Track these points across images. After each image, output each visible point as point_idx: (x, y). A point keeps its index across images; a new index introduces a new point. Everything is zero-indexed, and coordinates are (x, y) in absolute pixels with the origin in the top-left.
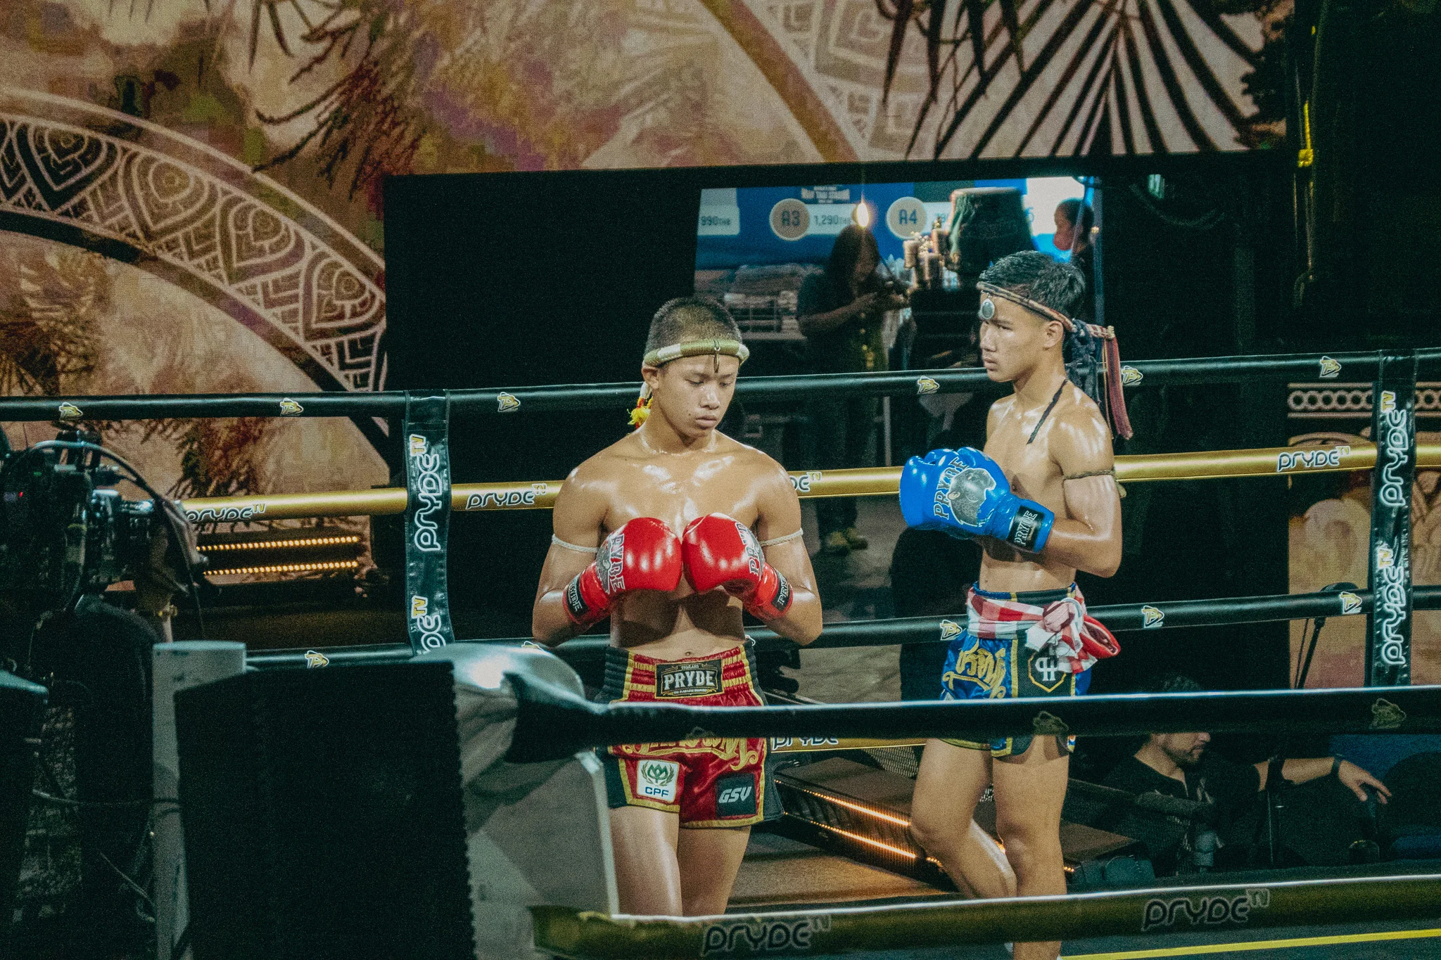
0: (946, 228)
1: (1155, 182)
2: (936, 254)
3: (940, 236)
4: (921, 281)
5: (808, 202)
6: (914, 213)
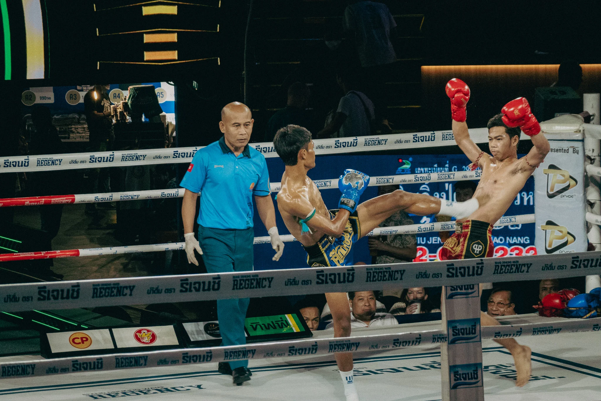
0: (127, 101)
2: (122, 110)
3: (124, 103)
4: (117, 120)
5: (79, 90)
6: (119, 94)
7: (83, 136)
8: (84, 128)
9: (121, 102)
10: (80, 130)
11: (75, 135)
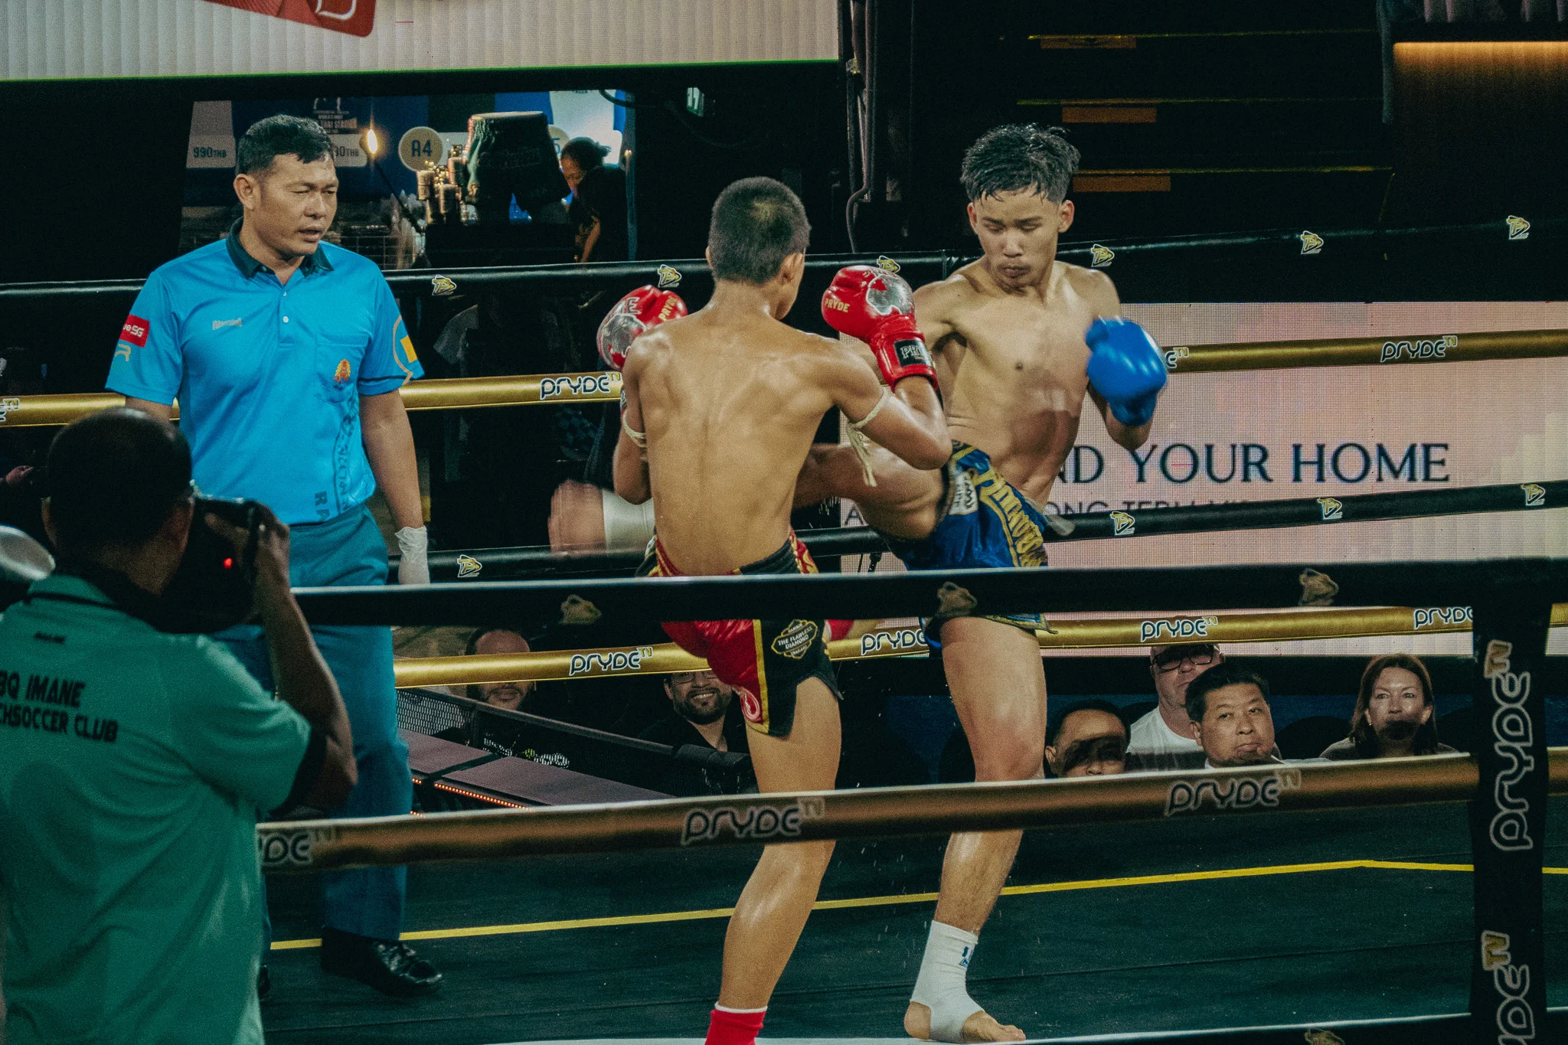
0: (464, 158)
1: (694, 96)
2: (452, 185)
3: (457, 165)
4: (436, 215)
6: (428, 143)
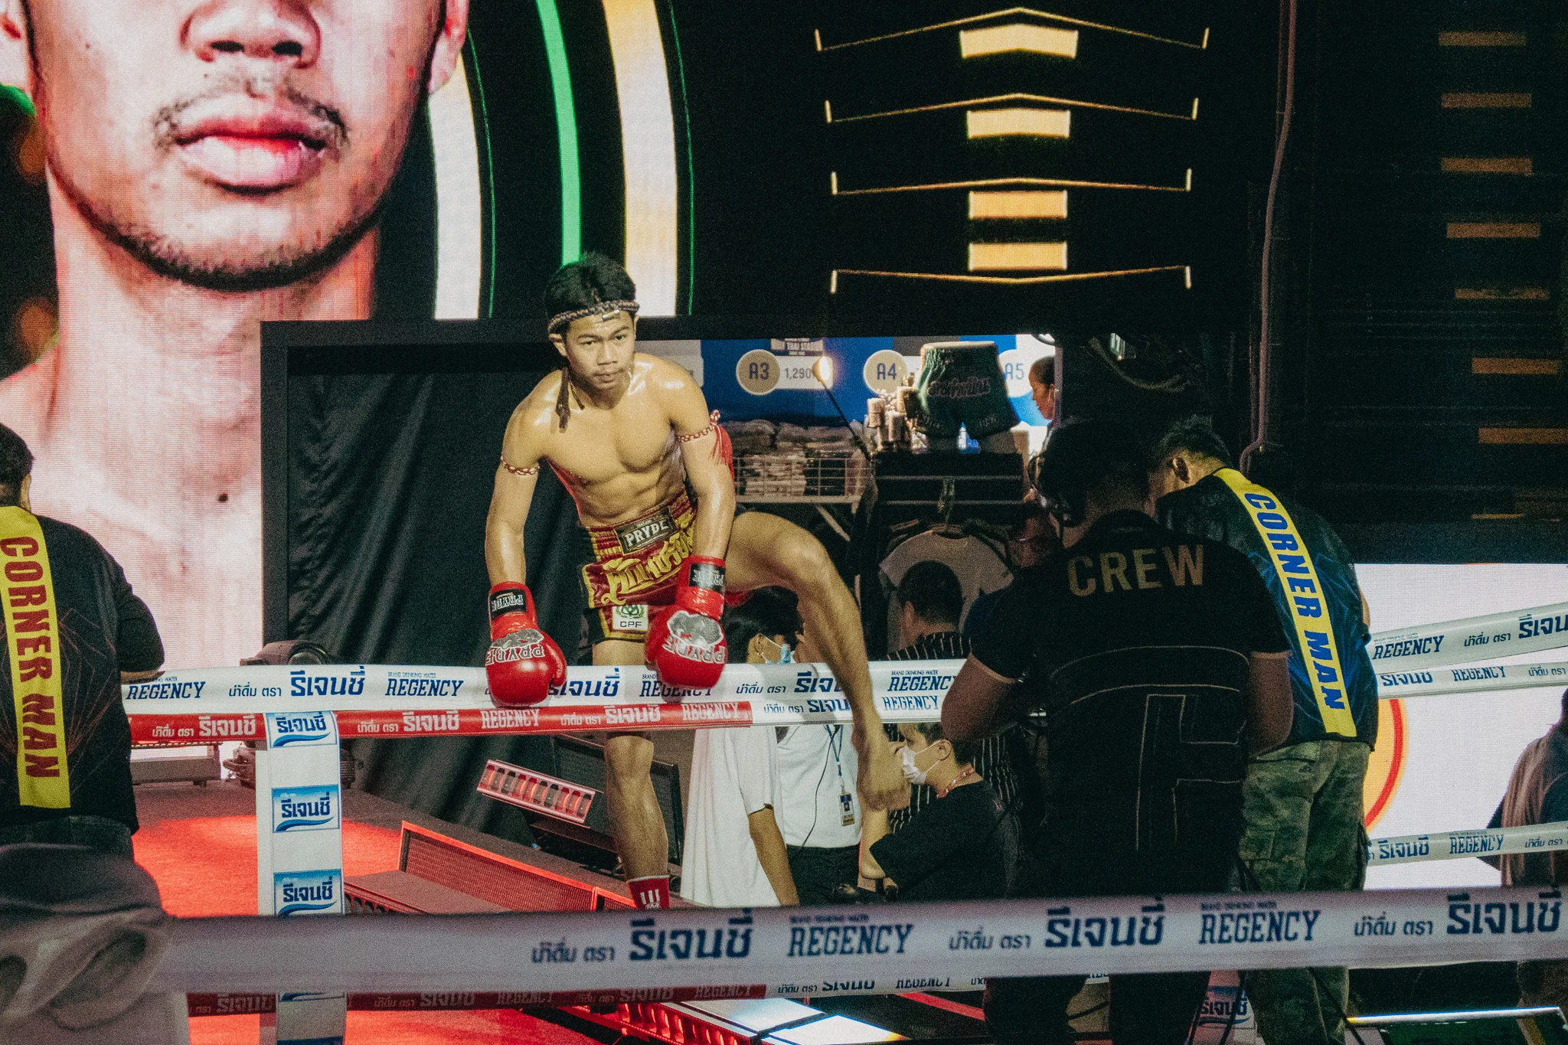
0: (915, 387)
2: (902, 412)
3: (908, 393)
4: (885, 443)
5: (778, 353)
6: (893, 366)
7: (785, 487)
8: (789, 463)
9: (900, 390)
10: (774, 469)
11: (760, 483)
